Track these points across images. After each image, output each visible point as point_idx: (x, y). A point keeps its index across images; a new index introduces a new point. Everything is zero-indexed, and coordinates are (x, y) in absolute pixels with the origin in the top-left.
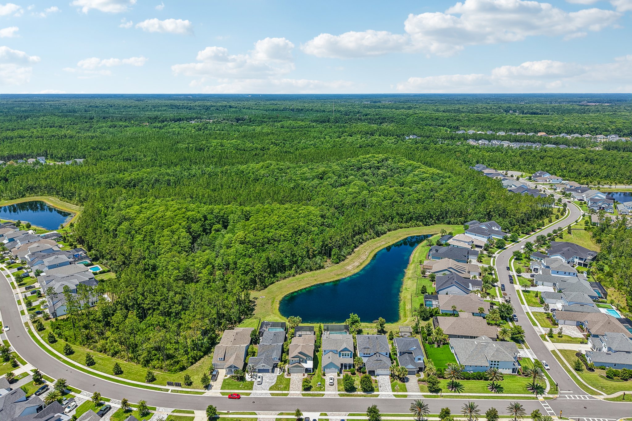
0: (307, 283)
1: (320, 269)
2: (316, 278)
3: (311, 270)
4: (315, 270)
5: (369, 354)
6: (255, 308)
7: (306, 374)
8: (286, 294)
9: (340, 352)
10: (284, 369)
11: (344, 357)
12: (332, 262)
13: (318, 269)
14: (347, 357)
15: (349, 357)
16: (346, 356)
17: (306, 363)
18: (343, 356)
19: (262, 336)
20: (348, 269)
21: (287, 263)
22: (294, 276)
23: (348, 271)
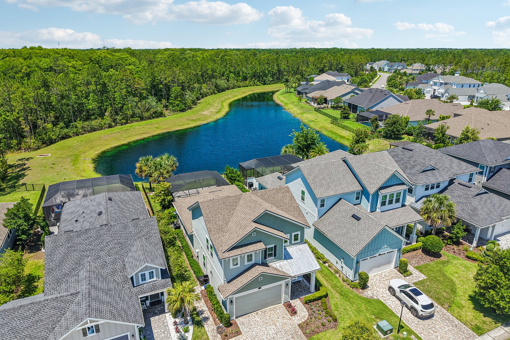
0: (142, 132)
1: (158, 117)
2: (157, 126)
3: (142, 119)
4: (150, 118)
5: (438, 187)
6: (27, 172)
7: (297, 303)
8: (103, 149)
9: (376, 194)
10: (195, 312)
11: (387, 207)
12: (174, 111)
13: (153, 118)
14: (394, 205)
15: (399, 204)
16: (391, 202)
17: (288, 257)
18: (383, 204)
19: (58, 219)
20: (205, 115)
21: (92, 105)
22: (110, 126)
23: (206, 117)
